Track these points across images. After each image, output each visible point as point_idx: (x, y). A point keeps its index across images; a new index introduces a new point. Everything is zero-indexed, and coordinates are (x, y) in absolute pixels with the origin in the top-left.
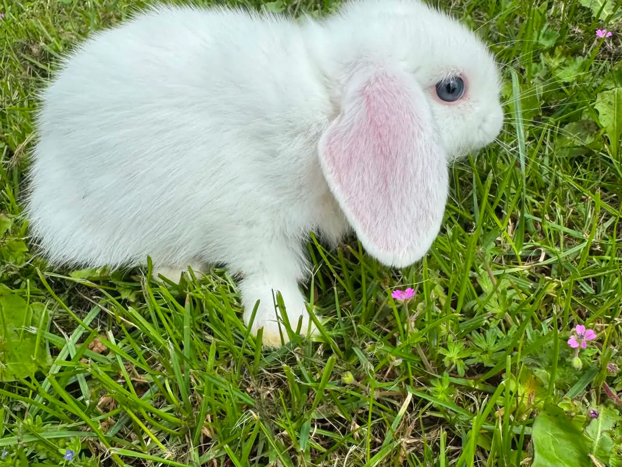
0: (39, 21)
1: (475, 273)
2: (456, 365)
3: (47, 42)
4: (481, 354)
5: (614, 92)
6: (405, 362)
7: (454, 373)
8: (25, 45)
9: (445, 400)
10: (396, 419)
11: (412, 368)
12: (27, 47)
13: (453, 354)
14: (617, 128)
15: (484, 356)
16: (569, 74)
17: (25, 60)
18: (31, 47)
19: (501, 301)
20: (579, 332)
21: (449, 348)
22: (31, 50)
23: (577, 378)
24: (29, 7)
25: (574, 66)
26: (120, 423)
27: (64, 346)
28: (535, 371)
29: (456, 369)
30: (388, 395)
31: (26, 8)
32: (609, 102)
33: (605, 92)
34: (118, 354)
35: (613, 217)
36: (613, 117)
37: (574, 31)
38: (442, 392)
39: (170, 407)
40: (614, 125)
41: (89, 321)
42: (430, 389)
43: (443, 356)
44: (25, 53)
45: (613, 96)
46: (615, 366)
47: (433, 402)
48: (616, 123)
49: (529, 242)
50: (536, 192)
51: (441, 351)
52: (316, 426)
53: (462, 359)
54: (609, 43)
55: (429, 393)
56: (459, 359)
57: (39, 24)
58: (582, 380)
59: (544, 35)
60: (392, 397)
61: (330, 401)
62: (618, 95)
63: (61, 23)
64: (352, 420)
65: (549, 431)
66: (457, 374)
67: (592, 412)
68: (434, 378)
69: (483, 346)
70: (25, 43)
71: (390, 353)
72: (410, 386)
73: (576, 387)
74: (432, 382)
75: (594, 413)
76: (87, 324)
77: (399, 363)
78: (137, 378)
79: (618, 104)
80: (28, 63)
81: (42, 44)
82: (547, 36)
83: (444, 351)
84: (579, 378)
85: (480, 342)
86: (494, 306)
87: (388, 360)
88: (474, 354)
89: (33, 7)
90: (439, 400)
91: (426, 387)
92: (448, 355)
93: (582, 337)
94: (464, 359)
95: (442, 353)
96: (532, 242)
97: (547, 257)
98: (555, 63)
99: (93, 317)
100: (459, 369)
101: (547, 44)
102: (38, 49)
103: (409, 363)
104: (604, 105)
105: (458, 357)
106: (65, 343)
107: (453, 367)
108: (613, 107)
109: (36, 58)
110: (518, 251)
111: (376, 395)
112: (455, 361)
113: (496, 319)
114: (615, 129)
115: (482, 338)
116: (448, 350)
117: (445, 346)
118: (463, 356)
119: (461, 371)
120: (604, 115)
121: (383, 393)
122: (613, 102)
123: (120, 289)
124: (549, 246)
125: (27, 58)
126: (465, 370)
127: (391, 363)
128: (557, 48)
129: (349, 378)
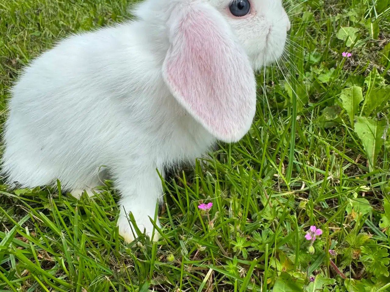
0: (18, 45)
1: (260, 196)
2: (242, 252)
3: (21, 58)
4: (258, 245)
5: (351, 88)
6: (208, 248)
7: (241, 256)
8: (7, 59)
9: (234, 274)
10: (202, 284)
11: (213, 253)
12: (9, 60)
13: (240, 245)
14: (353, 110)
15: (260, 247)
16: (325, 78)
17: (7, 68)
18: (12, 60)
19: (272, 213)
20: (312, 230)
21: (237, 240)
22: (11, 62)
23: (314, 260)
24: (14, 38)
25: (329, 73)
26: (34, 286)
27: (4, 237)
28: (289, 255)
29: (241, 254)
30: (198, 270)
31: (12, 38)
32: (348, 95)
33: (346, 88)
34: (31, 241)
35: (350, 163)
36: (351, 104)
37: (334, 54)
38: (233, 268)
39: (65, 276)
40: (351, 109)
41: (23, 223)
42: (225, 266)
43: (233, 246)
44: (7, 64)
45: (350, 91)
46: (334, 252)
47: (226, 275)
48: (353, 107)
49: (297, 178)
50: (304, 148)
51: (232, 243)
52: (153, 290)
53: (245, 248)
54: (352, 60)
55: (224, 269)
56: (243, 248)
57: (18, 47)
58: (317, 261)
59: (314, 56)
60: (200, 271)
61: (161, 273)
62: (353, 90)
63: (31, 47)
64: (175, 285)
65: (284, 289)
66: (242, 257)
67: (311, 278)
68: (228, 259)
69: (260, 240)
70: (8, 59)
71: (198, 242)
72: (213, 265)
73: (313, 266)
74: (227, 262)
75: (312, 278)
76: (21, 225)
77: (203, 249)
78: (49, 258)
79: (354, 96)
80: (9, 70)
81: (18, 59)
82: (316, 56)
83: (234, 242)
84: (315, 260)
85: (257, 238)
86: (268, 215)
87: (197, 247)
88: (253, 245)
89: (16, 38)
90: (231, 274)
91: (222, 265)
92: (237, 245)
93: (313, 233)
94: (247, 248)
95: (233, 244)
96: (298, 178)
97: (306, 186)
98: (319, 71)
99: (25, 221)
100: (244, 254)
101: (316, 61)
102: (16, 62)
103: (211, 250)
104: (346, 96)
105: (243, 247)
106: (5, 236)
107: (240, 252)
108: (351, 97)
109: (13, 67)
110: (288, 183)
111: (189, 269)
112: (240, 249)
113: (269, 224)
114: (352, 111)
115: (259, 235)
116: (236, 242)
117: (235, 240)
118: (246, 246)
119: (245, 255)
120: (345, 102)
121: (195, 268)
122: (350, 94)
123: (44, 203)
124: (308, 180)
125: (8, 67)
126: (247, 255)
127: (198, 249)
128: (321, 63)
129: (171, 258)
